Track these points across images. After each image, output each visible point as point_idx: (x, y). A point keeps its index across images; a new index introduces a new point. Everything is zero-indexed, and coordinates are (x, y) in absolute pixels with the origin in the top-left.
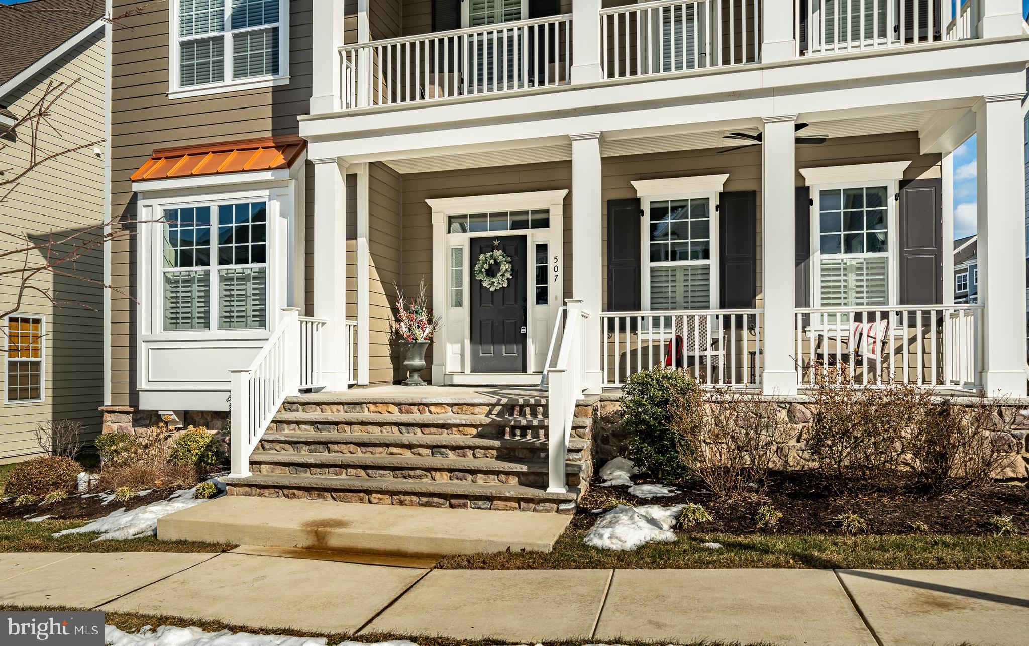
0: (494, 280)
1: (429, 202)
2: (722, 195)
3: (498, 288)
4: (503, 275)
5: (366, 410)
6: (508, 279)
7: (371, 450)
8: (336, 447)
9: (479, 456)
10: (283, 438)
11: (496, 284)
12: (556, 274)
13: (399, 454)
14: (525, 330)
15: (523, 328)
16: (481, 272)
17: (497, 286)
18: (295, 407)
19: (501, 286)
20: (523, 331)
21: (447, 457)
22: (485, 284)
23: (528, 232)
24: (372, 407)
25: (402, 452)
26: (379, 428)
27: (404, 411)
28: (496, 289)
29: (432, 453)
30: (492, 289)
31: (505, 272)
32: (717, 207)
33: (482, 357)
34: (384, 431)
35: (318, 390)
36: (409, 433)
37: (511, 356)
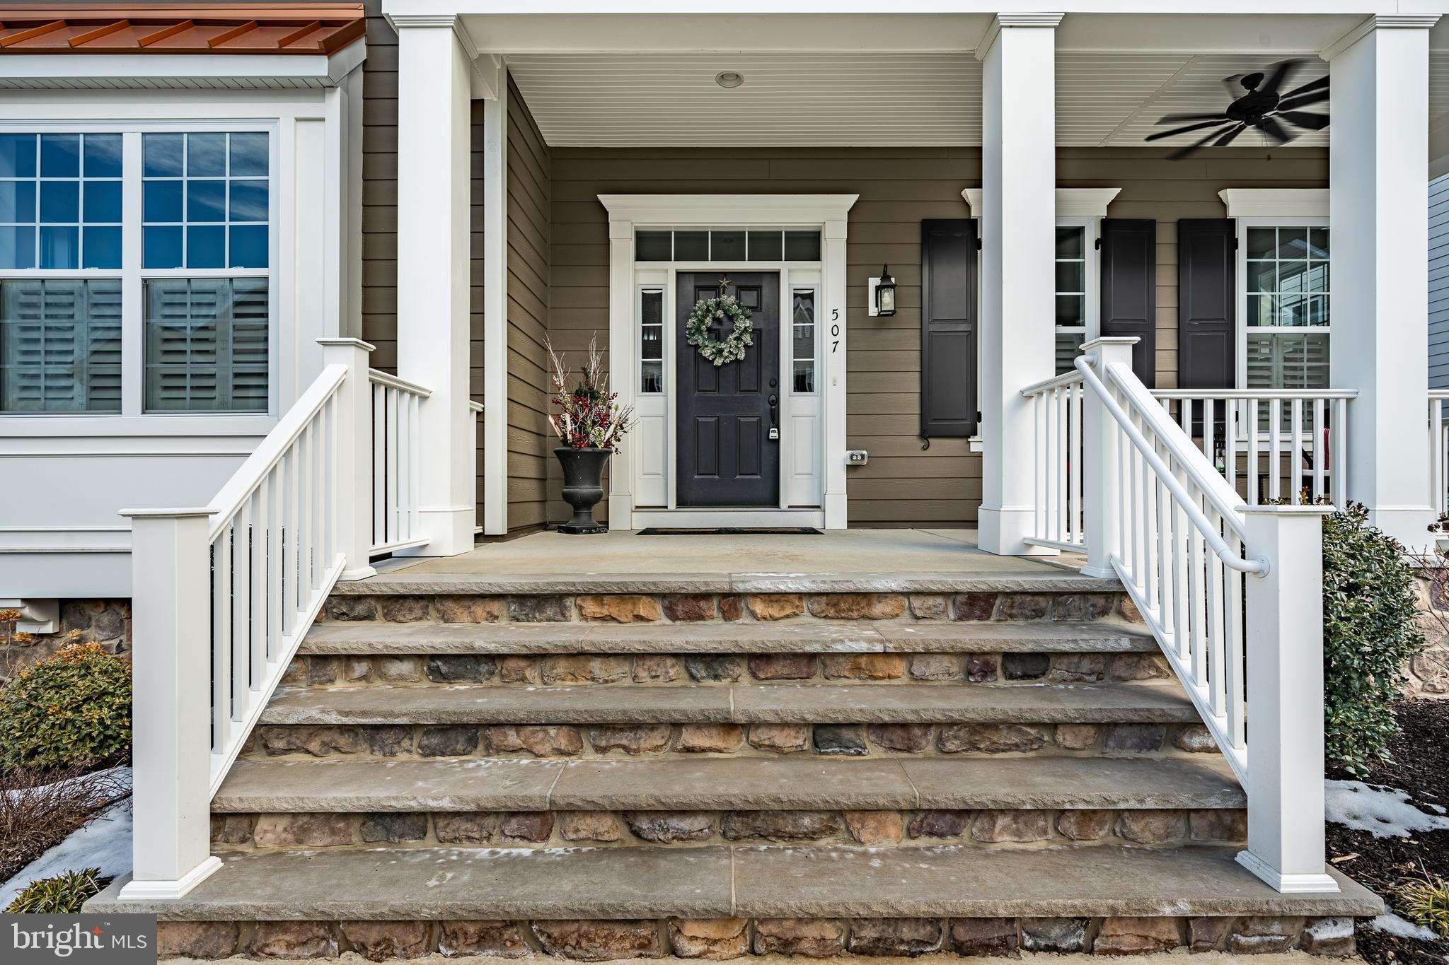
0: (723, 346)
1: (604, 199)
2: (1106, 224)
3: (727, 361)
4: (738, 339)
5: (574, 613)
6: (746, 346)
7: (625, 742)
8: (513, 738)
9: (953, 748)
10: (333, 719)
11: (725, 354)
12: (836, 339)
13: (710, 750)
14: (776, 434)
15: (774, 431)
16: (699, 330)
17: (726, 357)
18: (360, 609)
19: (733, 358)
20: (773, 435)
21: (859, 754)
22: (707, 353)
23: (782, 266)
24: (591, 607)
25: (720, 745)
26: (626, 668)
27: (680, 613)
28: (723, 363)
29: (816, 744)
30: (718, 362)
31: (741, 334)
32: (1098, 243)
33: (699, 480)
34: (643, 674)
35: (414, 555)
36: (716, 677)
37: (750, 480)
